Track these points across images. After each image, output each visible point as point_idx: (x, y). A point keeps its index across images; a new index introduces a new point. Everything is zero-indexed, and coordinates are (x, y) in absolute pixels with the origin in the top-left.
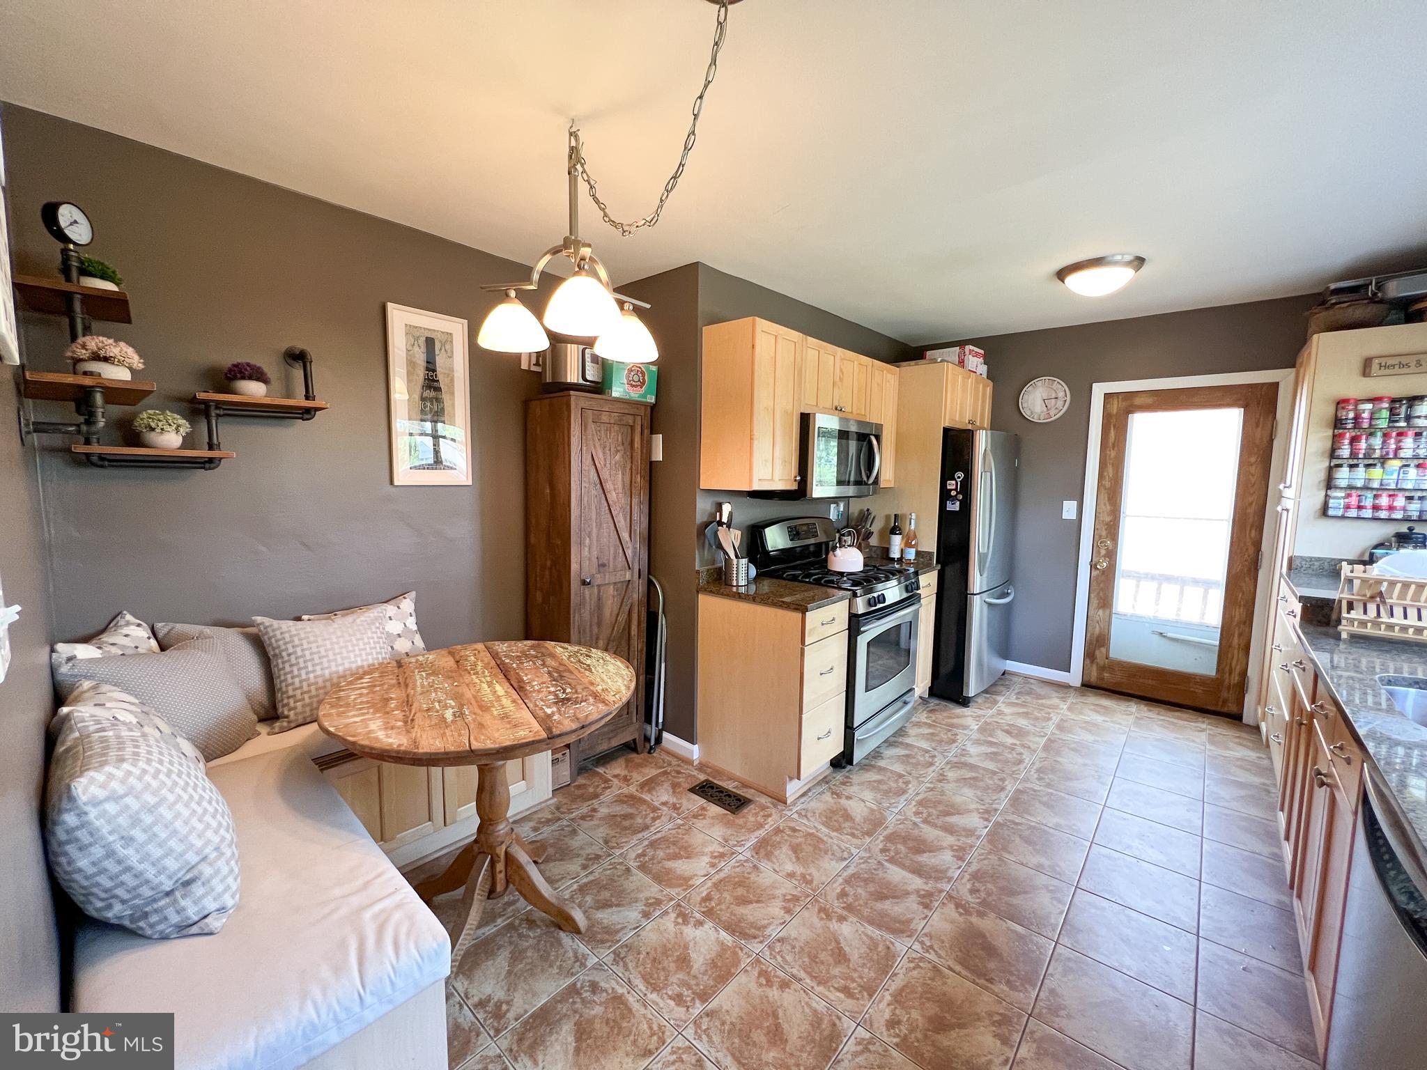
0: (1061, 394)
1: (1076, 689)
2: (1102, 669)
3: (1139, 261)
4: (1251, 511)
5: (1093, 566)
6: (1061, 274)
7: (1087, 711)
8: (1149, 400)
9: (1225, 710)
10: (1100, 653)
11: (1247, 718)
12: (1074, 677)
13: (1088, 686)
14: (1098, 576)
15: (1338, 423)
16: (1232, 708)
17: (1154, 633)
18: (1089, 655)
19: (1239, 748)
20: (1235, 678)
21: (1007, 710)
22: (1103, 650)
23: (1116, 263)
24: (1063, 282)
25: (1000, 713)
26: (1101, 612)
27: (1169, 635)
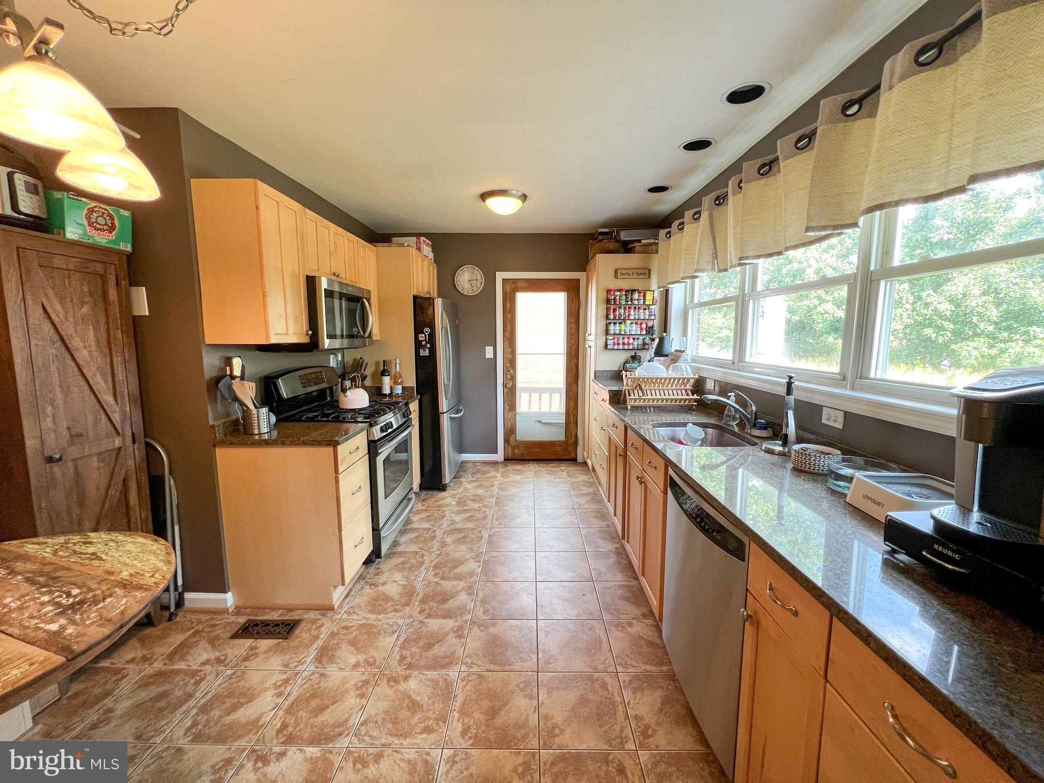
0: (479, 278)
1: (501, 463)
2: (513, 448)
3: (524, 197)
4: (573, 348)
5: (505, 386)
6: (484, 196)
7: (511, 475)
8: (525, 285)
9: (570, 457)
10: (512, 439)
11: (580, 459)
12: (499, 456)
13: (508, 460)
14: (507, 392)
15: (608, 301)
16: (573, 455)
17: (536, 421)
18: (507, 441)
19: (580, 475)
20: (573, 438)
21: (469, 486)
22: (513, 436)
23: (513, 196)
24: (484, 201)
25: (466, 489)
26: (510, 414)
27: (543, 421)
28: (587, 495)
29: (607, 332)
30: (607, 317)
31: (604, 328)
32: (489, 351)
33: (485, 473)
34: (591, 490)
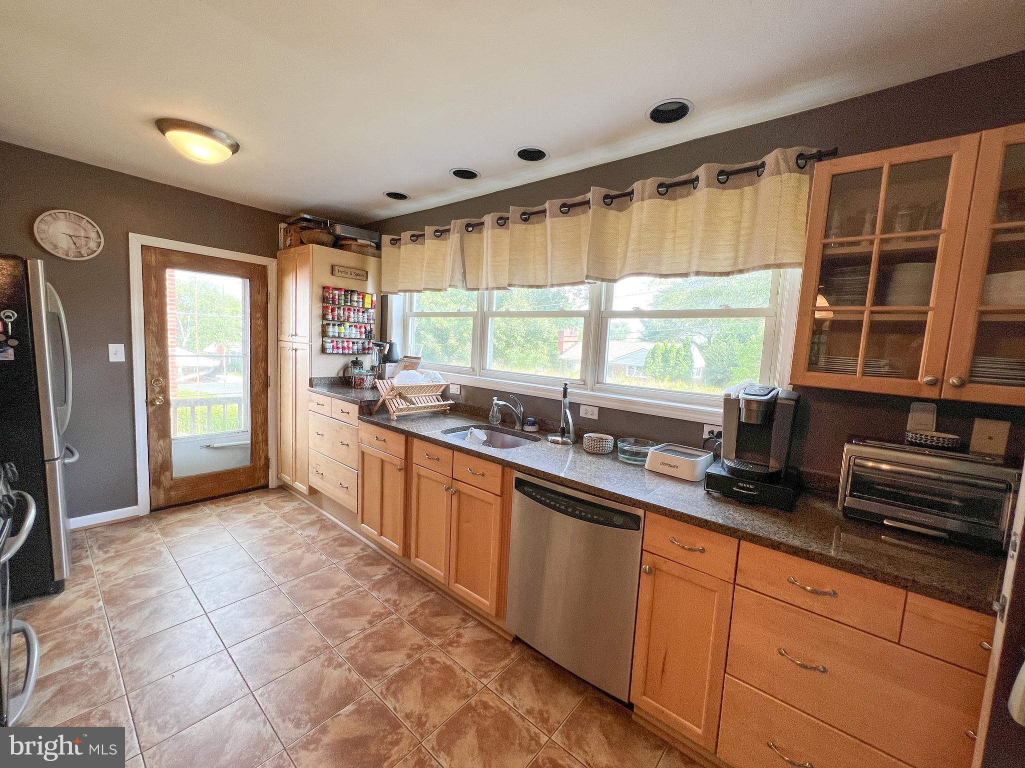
0: (93, 235)
1: (147, 516)
2: (168, 490)
3: (235, 148)
4: (260, 349)
5: (150, 403)
6: (163, 125)
8: (184, 260)
9: (259, 484)
10: (165, 480)
12: (143, 506)
13: (157, 510)
14: (154, 411)
15: (324, 299)
16: (262, 482)
17: (202, 447)
18: (155, 482)
19: (286, 504)
20: (262, 461)
22: (168, 473)
24: (164, 134)
26: (161, 442)
27: (215, 445)
28: (312, 524)
29: (324, 334)
30: (324, 317)
31: (320, 329)
32: (116, 353)
33: (125, 540)
34: (313, 517)
